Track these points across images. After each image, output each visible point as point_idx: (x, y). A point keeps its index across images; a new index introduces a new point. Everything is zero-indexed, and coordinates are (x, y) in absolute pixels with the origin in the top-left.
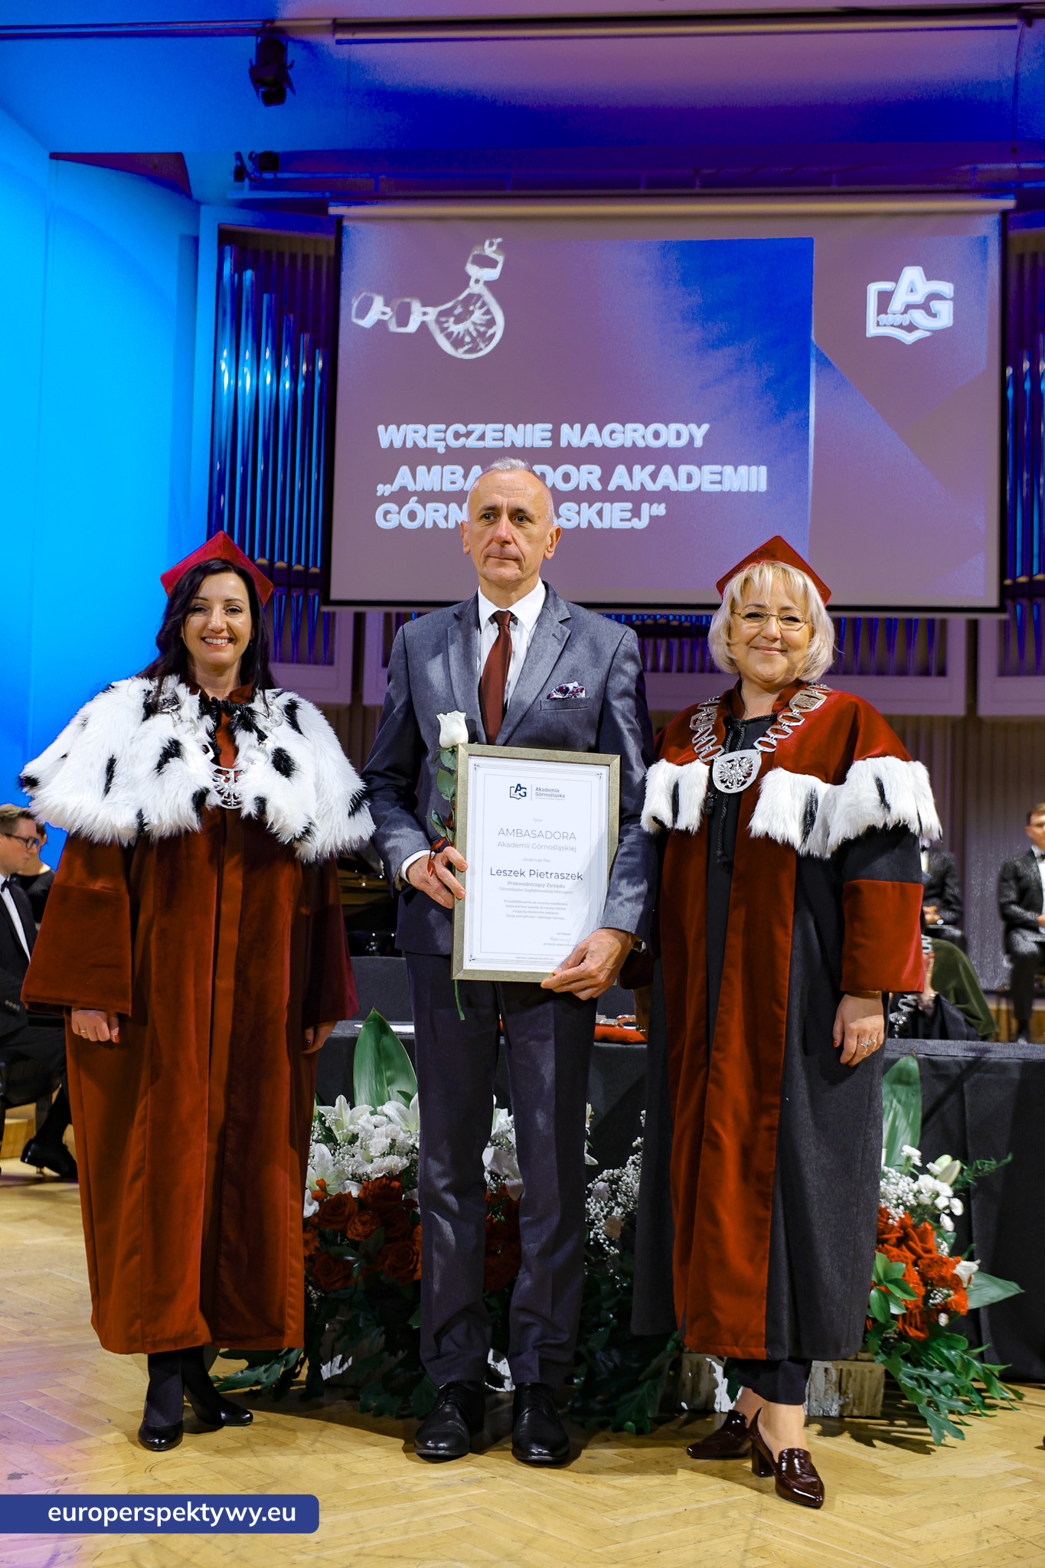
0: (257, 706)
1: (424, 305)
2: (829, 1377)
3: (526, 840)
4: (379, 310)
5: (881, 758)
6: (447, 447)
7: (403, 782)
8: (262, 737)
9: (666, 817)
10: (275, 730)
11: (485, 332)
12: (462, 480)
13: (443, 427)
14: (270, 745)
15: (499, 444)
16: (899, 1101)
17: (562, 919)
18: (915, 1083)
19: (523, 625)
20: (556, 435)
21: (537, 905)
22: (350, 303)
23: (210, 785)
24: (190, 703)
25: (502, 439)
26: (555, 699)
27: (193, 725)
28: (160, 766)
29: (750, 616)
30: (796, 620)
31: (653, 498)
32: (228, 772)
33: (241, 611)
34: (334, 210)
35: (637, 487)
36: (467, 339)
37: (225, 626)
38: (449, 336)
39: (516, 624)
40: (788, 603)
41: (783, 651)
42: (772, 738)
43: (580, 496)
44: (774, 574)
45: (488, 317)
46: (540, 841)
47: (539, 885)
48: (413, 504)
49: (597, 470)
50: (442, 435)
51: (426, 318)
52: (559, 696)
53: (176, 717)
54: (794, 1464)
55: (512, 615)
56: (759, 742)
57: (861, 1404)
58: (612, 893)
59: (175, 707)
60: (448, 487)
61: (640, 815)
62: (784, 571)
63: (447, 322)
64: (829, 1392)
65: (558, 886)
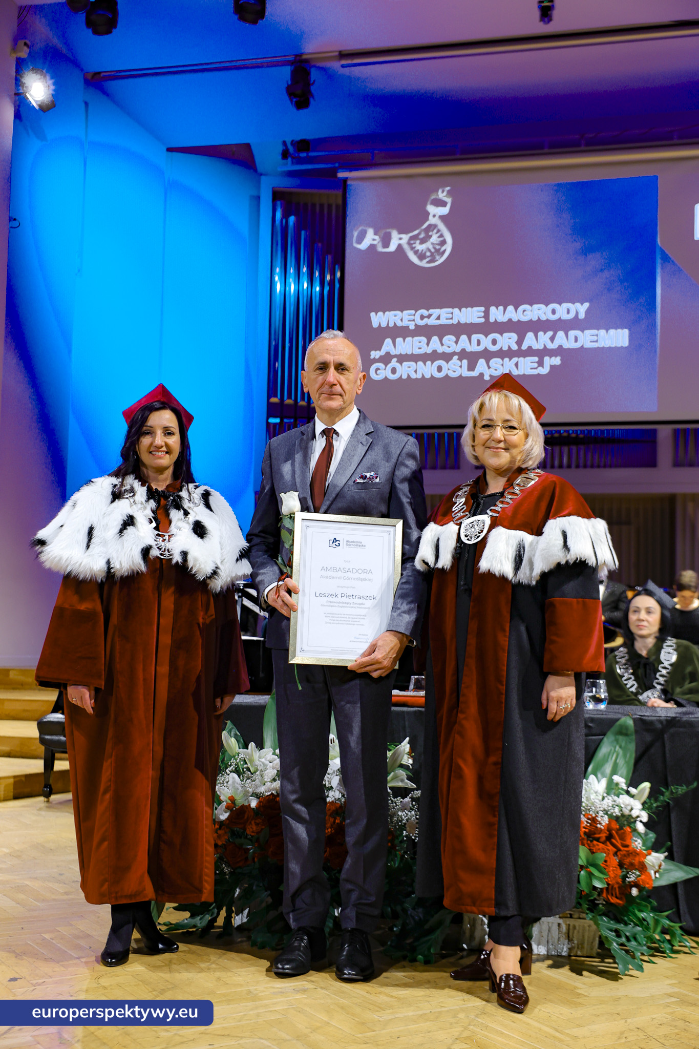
0: (184, 494)
1: (400, 233)
2: (561, 929)
3: (339, 574)
4: (371, 238)
5: (567, 517)
6: (416, 325)
7: (271, 540)
8: (186, 513)
9: (431, 560)
10: (195, 509)
11: (440, 249)
12: (426, 346)
13: (413, 312)
14: (192, 518)
15: (450, 322)
16: (620, 747)
17: (362, 625)
18: (631, 735)
19: (342, 437)
20: (487, 314)
21: (345, 616)
22: (353, 234)
23: (153, 543)
24: (141, 492)
25: (452, 318)
26: (358, 483)
27: (143, 506)
28: (121, 531)
29: (484, 426)
30: (514, 428)
31: (552, 353)
32: (165, 536)
33: (173, 434)
34: (341, 175)
35: (541, 347)
36: (428, 254)
37: (163, 444)
38: (416, 252)
39: (338, 436)
40: (508, 417)
41: (506, 449)
42: (499, 507)
43: (502, 354)
44: (499, 399)
45: (441, 239)
46: (349, 575)
47: (347, 603)
48: (394, 363)
49: (514, 337)
50: (412, 317)
51: (401, 242)
52: (361, 481)
53: (132, 500)
54: (509, 984)
55: (335, 430)
56: (491, 510)
57: (583, 947)
58: (395, 608)
59: (131, 495)
60: (417, 351)
61: (415, 558)
62: (506, 396)
63: (415, 243)
64: (561, 939)
65: (360, 604)
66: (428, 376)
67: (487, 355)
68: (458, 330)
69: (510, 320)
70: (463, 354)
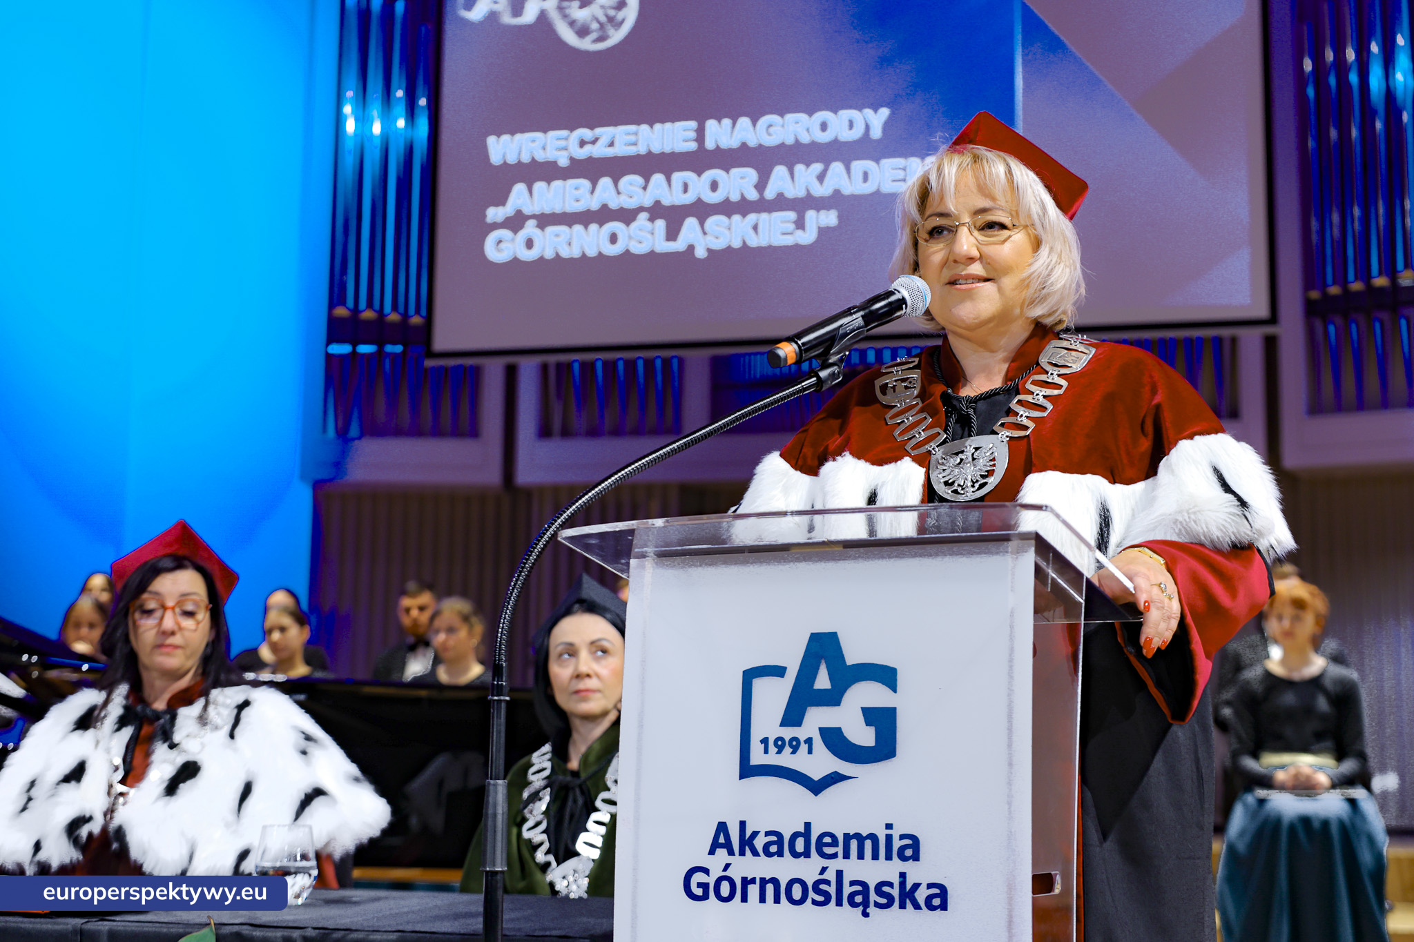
4: (490, 1)
6: (572, 159)
11: (617, 18)
12: (588, 195)
13: (564, 133)
15: (633, 150)
20: (701, 135)
25: (637, 144)
31: (819, 204)
35: (801, 193)
36: (595, 26)
38: (572, 24)
43: (728, 208)
48: (530, 228)
49: (752, 174)
50: (563, 143)
51: (546, 5)
60: (573, 207)
63: (570, 7)
66: (592, 253)
67: (701, 210)
68: (647, 165)
69: (744, 145)
70: (656, 211)
